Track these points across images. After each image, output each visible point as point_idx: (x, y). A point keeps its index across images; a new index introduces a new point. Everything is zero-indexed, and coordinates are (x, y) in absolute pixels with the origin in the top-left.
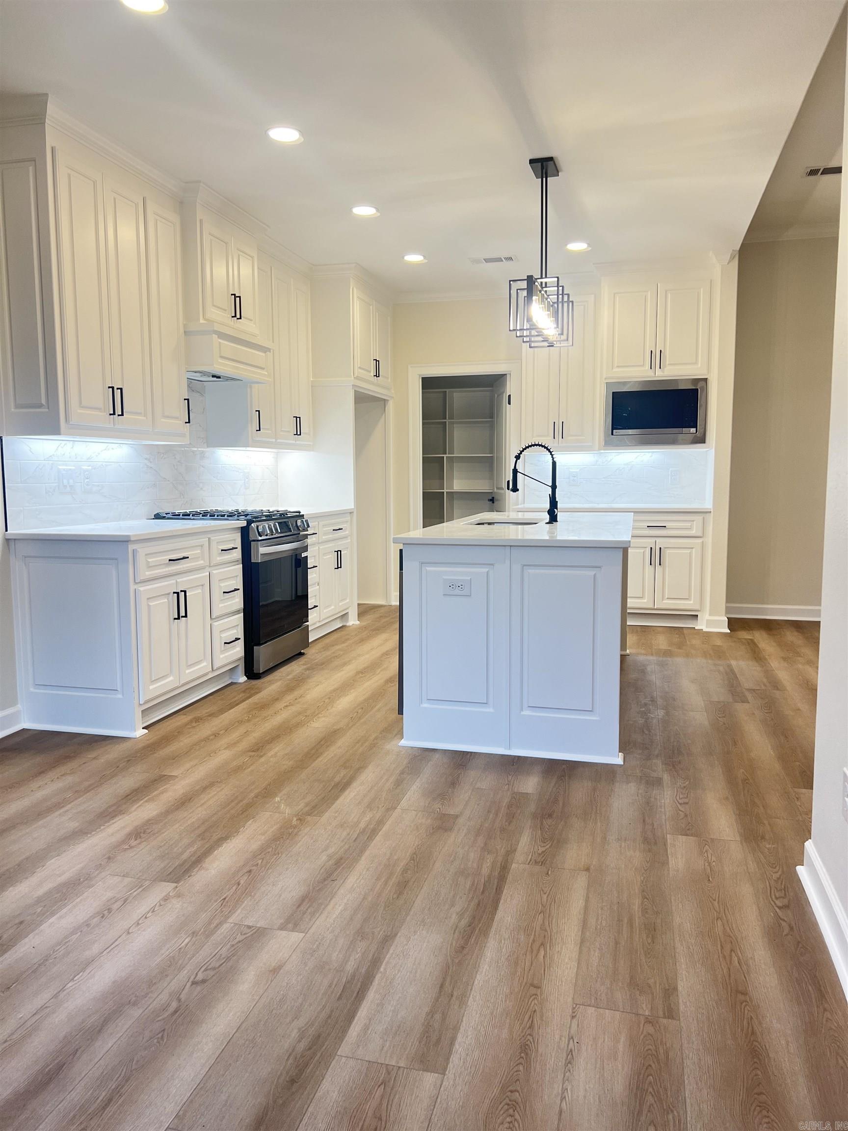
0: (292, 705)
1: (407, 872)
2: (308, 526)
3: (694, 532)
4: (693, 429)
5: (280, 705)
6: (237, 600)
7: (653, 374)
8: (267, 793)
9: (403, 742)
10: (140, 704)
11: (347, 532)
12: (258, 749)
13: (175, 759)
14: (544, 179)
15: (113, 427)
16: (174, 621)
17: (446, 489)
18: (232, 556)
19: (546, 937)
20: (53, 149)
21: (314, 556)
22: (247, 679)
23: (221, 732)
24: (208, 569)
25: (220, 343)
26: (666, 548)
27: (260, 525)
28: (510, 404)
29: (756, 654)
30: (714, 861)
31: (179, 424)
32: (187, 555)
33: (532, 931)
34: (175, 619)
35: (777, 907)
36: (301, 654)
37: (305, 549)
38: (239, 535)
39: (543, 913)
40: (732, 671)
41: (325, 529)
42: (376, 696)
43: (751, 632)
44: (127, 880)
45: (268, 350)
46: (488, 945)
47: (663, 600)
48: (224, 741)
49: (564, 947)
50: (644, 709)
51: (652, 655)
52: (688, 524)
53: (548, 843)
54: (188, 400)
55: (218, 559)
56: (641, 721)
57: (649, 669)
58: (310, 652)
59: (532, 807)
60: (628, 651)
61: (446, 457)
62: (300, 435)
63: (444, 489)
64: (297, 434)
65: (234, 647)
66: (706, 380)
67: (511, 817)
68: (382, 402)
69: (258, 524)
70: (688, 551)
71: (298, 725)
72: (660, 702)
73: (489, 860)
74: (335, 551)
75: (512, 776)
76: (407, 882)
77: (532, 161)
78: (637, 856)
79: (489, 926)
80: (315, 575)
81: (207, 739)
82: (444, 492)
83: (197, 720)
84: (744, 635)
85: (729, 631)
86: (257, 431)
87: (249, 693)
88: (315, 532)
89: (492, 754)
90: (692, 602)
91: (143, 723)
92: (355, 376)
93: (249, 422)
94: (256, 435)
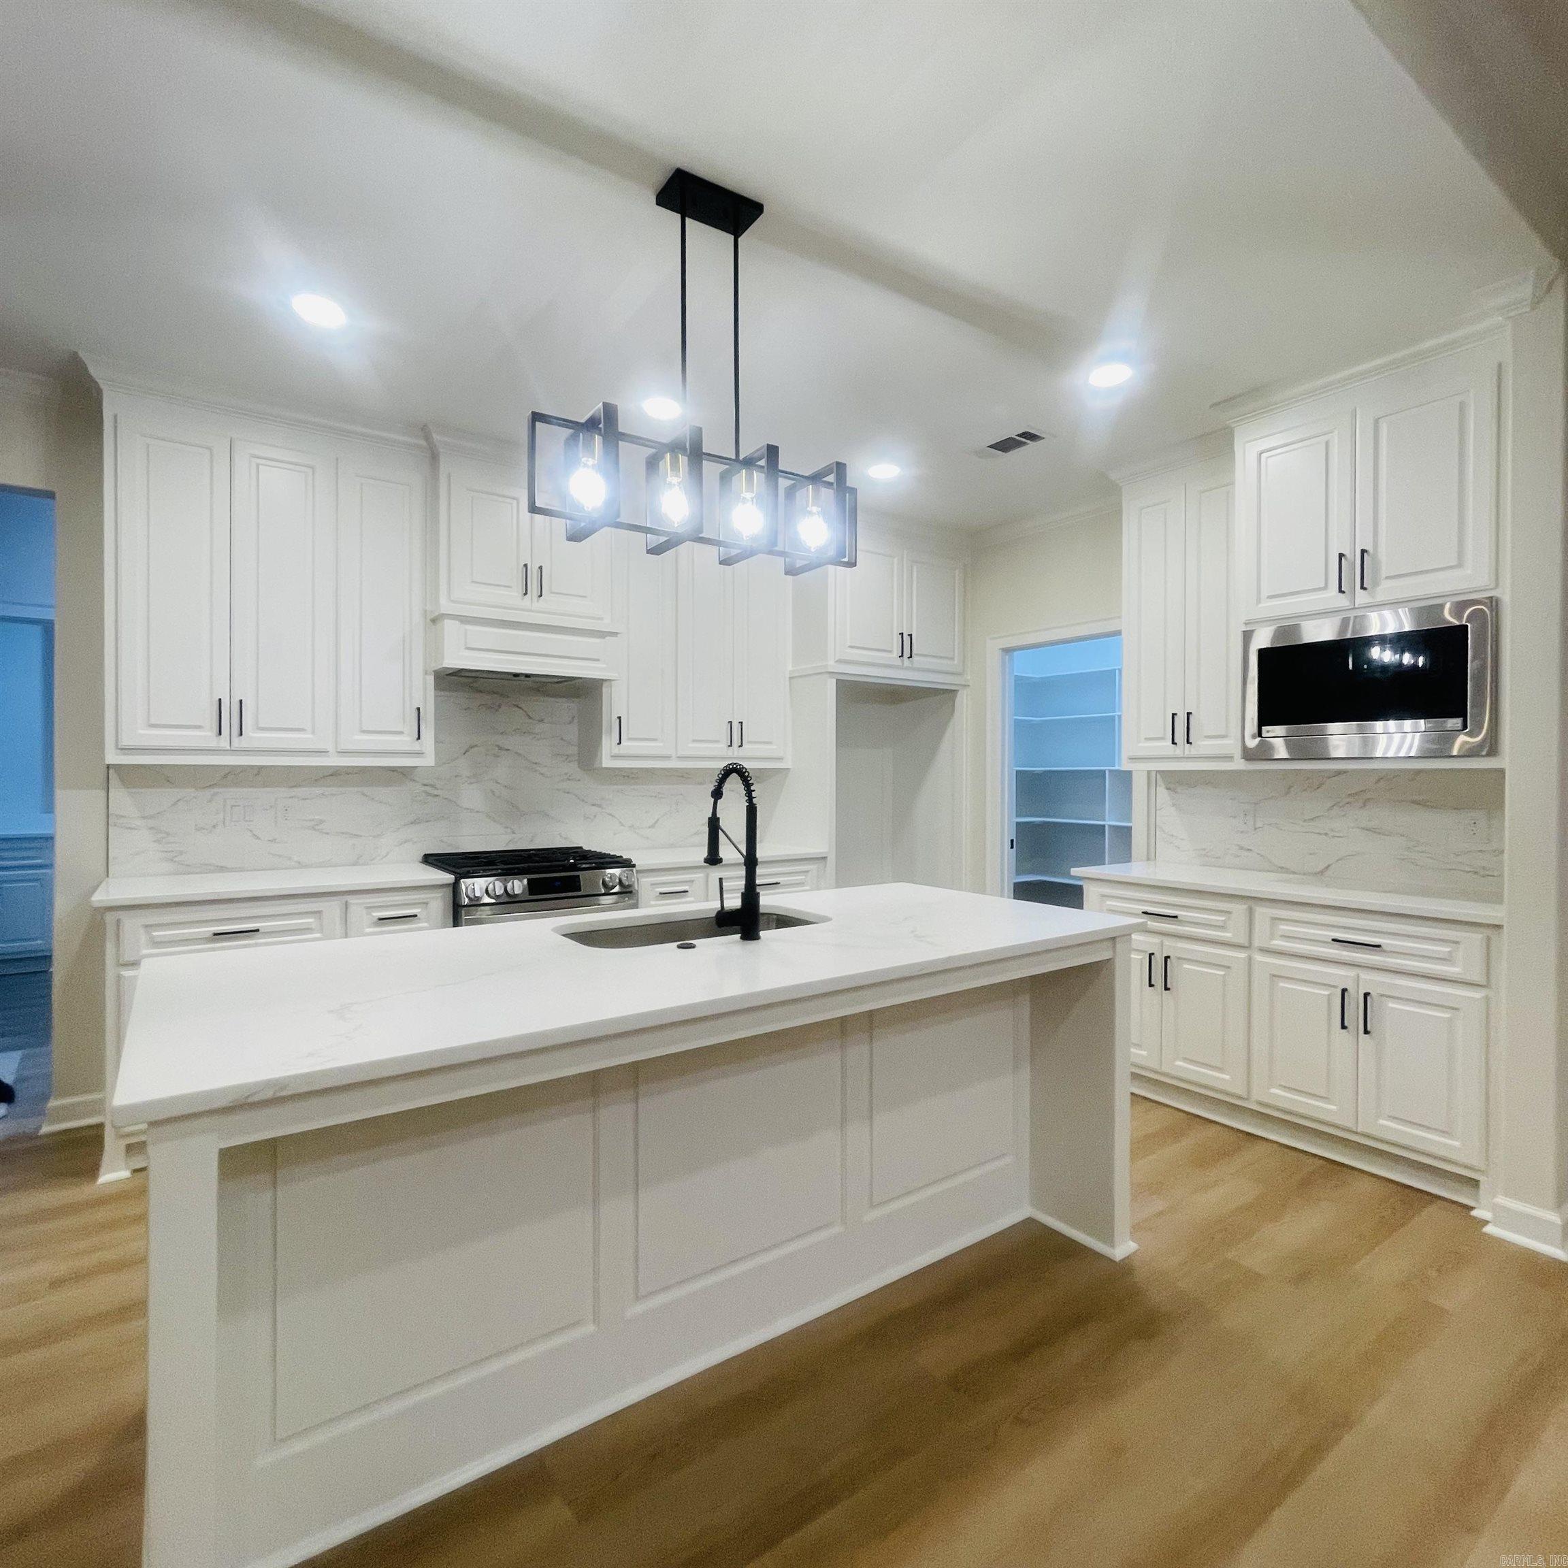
3: (1459, 969)
4: (1454, 721)
7: (1347, 603)
15: (228, 749)
20: (116, 418)
26: (1377, 994)
47: (1377, 1117)
54: (419, 709)
62: (742, 746)
66: (1493, 601)
68: (948, 696)
70: (1444, 1014)
86: (618, 743)
90: (1460, 1147)
92: (837, 659)
93: (603, 733)
94: (617, 750)
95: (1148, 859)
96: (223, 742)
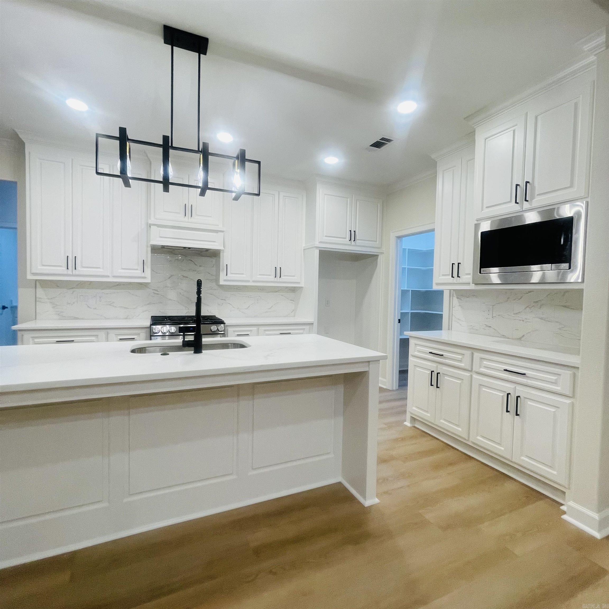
3: (560, 388)
7: (520, 209)
26: (525, 398)
31: (137, 272)
45: (221, 231)
47: (521, 456)
62: (281, 277)
68: (375, 257)
70: (552, 410)
86: (226, 275)
90: (555, 473)
92: (319, 241)
93: (221, 271)
94: (226, 278)
95: (449, 329)
96: (70, 272)
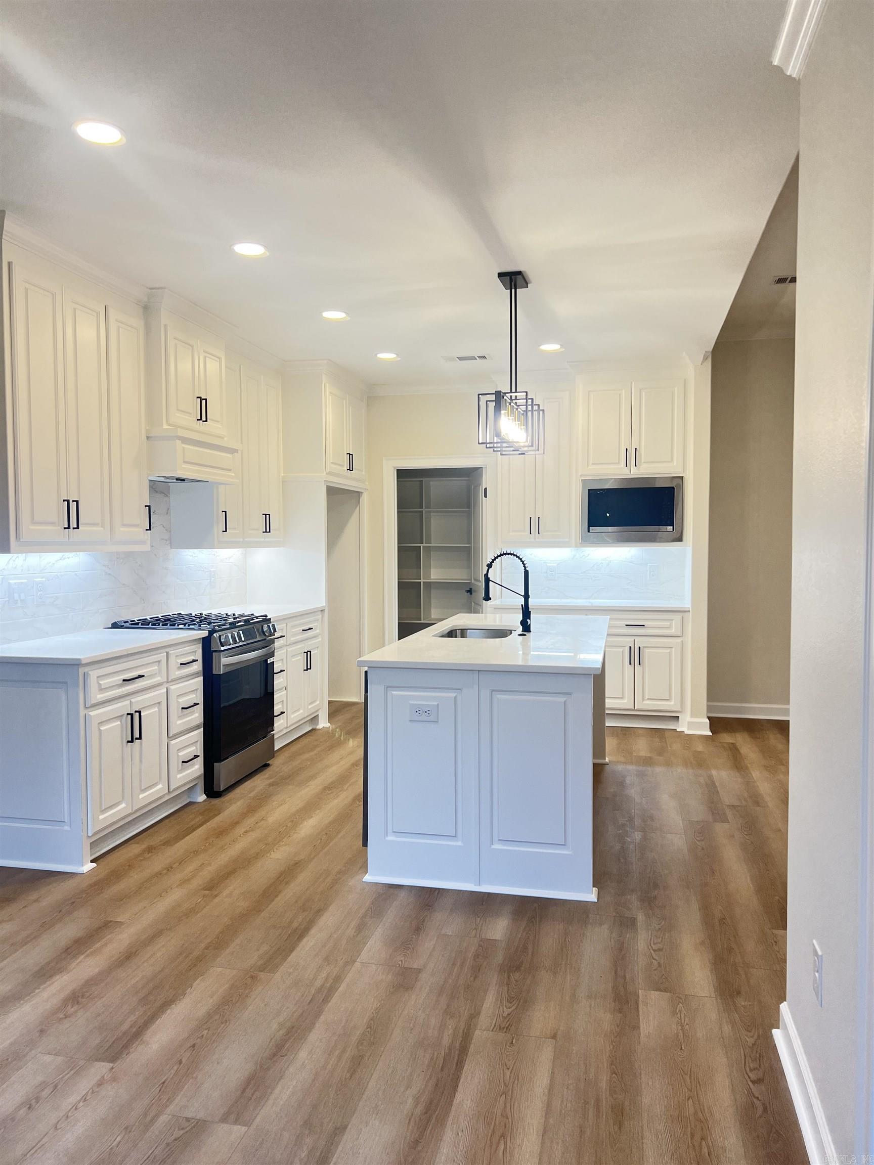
0: (252, 830)
1: (363, 1043)
2: (275, 631)
3: (673, 630)
4: (670, 527)
5: (240, 830)
6: (197, 715)
7: (628, 472)
8: (219, 944)
9: (368, 878)
10: (88, 836)
11: (318, 631)
12: (213, 886)
13: (121, 900)
14: (513, 291)
15: (67, 540)
16: (127, 745)
17: (423, 579)
18: (192, 669)
19: (507, 1126)
20: (10, 264)
21: (282, 660)
22: (206, 797)
23: (174, 866)
24: (166, 685)
25: (184, 448)
26: (644, 647)
27: (223, 635)
28: (486, 497)
29: (737, 762)
30: (687, 1024)
31: (140, 532)
32: (145, 672)
33: (492, 1119)
34: (128, 742)
35: (751, 1081)
36: (267, 765)
37: (272, 654)
38: (201, 645)
39: (505, 1094)
40: (713, 783)
41: (293, 630)
42: (342, 818)
43: (733, 734)
44: (60, 1059)
45: (236, 451)
46: (444, 1138)
47: (643, 701)
48: (177, 876)
49: (525, 1139)
50: (621, 831)
51: (631, 763)
52: (667, 623)
53: (515, 1001)
54: (149, 507)
55: (177, 673)
56: (618, 847)
57: (628, 780)
58: (277, 763)
59: (499, 957)
60: (607, 760)
61: (423, 546)
62: (270, 532)
63: (420, 579)
64: (266, 532)
65: (193, 765)
66: (682, 478)
67: (476, 971)
68: (356, 495)
69: (220, 633)
70: (668, 651)
71: (257, 856)
72: (638, 822)
73: (451, 1024)
74: (305, 652)
75: (481, 919)
76: (362, 1057)
77: (500, 275)
78: (607, 1019)
79: (447, 1113)
80: (282, 680)
81: (159, 874)
82: (420, 582)
83: (150, 849)
84: (727, 738)
85: (711, 734)
86: (223, 531)
87: (208, 814)
88: (283, 635)
89: (461, 891)
90: (672, 703)
91: (91, 855)
92: (328, 473)
93: (215, 524)
94: (222, 537)
